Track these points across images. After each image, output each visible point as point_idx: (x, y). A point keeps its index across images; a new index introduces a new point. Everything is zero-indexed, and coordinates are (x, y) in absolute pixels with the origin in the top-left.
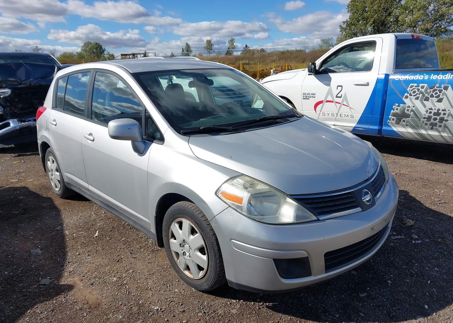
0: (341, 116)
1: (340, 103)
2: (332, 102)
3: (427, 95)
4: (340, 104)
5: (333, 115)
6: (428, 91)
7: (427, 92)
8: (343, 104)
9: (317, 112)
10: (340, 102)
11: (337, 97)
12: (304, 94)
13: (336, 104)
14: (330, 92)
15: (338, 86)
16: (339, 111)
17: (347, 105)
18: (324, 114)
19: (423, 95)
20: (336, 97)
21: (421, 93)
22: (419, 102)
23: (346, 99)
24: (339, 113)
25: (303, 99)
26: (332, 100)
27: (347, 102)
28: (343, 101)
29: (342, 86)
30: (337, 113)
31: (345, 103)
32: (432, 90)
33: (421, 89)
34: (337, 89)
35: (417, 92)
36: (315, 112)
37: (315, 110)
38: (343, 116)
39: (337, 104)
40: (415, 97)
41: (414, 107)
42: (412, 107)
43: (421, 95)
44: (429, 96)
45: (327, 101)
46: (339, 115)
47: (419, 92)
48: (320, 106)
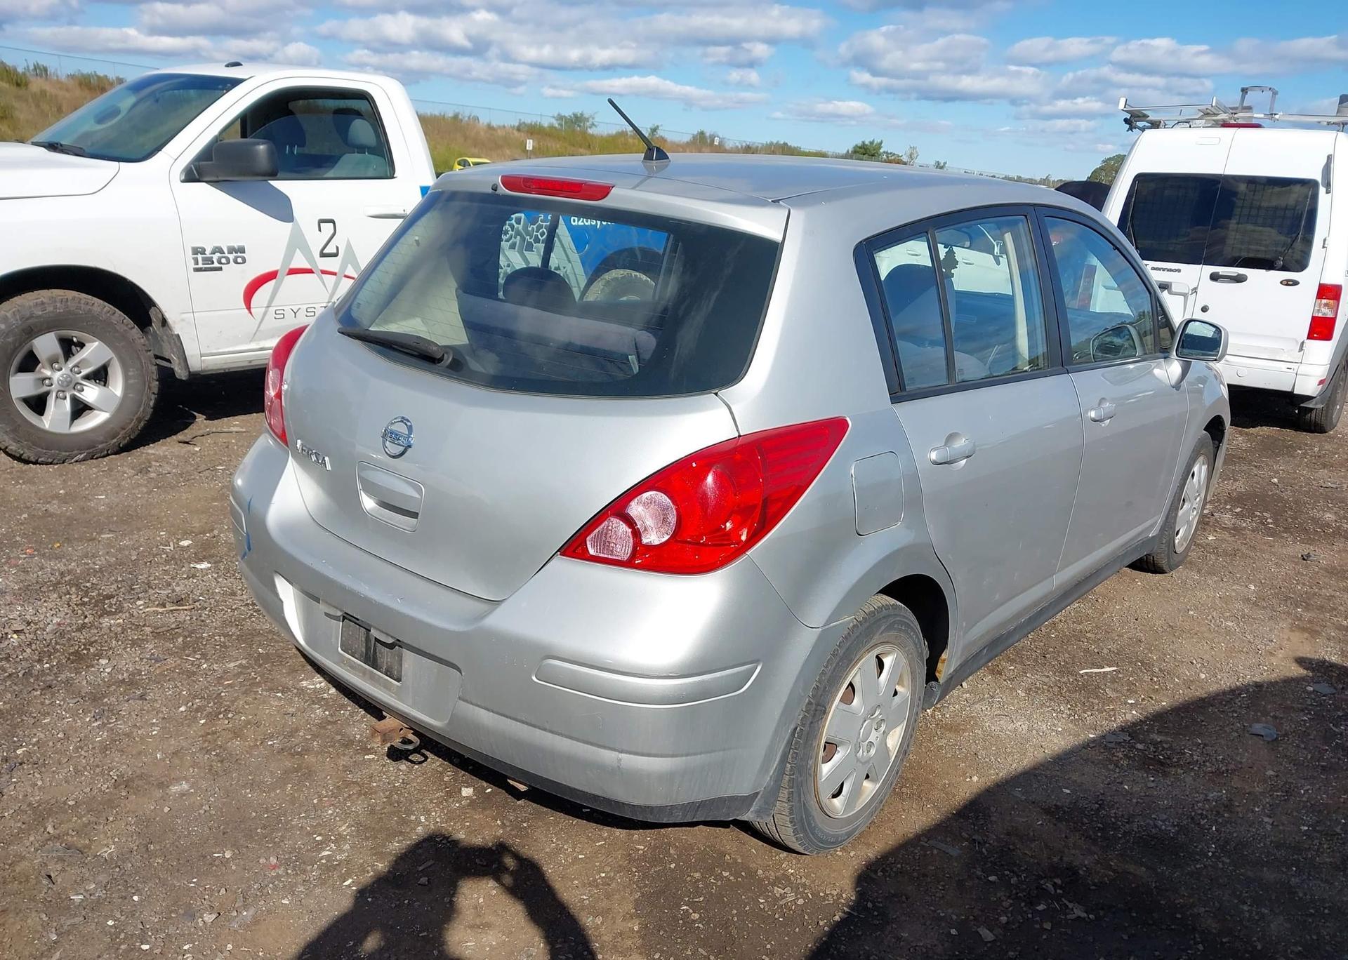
2: (310, 271)
3: (528, 237)
4: (334, 277)
5: (311, 312)
6: (530, 229)
7: (528, 233)
8: (346, 276)
11: (323, 255)
12: (196, 251)
13: (323, 275)
15: (321, 221)
16: (331, 296)
18: (280, 315)
19: (523, 239)
20: (321, 256)
21: (518, 233)
22: (517, 253)
23: (352, 258)
25: (197, 270)
26: (308, 267)
27: (357, 268)
29: (332, 221)
30: (325, 304)
31: (350, 271)
32: (535, 227)
33: (516, 226)
35: (510, 232)
36: (246, 311)
37: (249, 307)
40: (508, 244)
41: (508, 266)
42: (506, 265)
43: (518, 237)
44: (532, 240)
47: (513, 233)
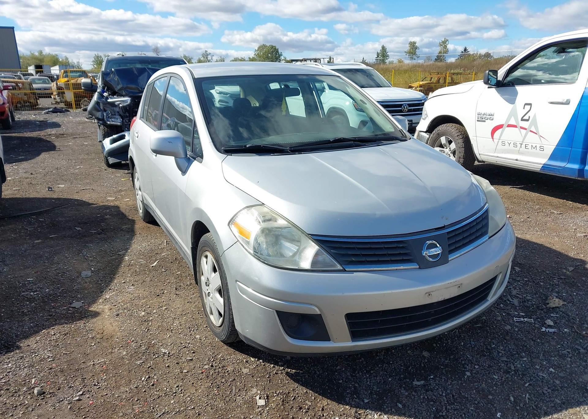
0: (526, 147)
1: (526, 129)
2: (516, 127)
4: (526, 131)
5: (515, 145)
9: (494, 140)
10: (526, 127)
11: (522, 120)
12: (479, 115)
14: (513, 113)
16: (524, 139)
17: (536, 132)
18: (503, 144)
23: (535, 123)
24: (524, 144)
25: (478, 121)
26: (515, 124)
27: (536, 128)
28: (530, 126)
30: (521, 143)
31: (533, 129)
34: (524, 109)
36: (492, 139)
38: (529, 147)
39: (522, 130)
45: (509, 126)
46: (523, 146)
48: (499, 131)
